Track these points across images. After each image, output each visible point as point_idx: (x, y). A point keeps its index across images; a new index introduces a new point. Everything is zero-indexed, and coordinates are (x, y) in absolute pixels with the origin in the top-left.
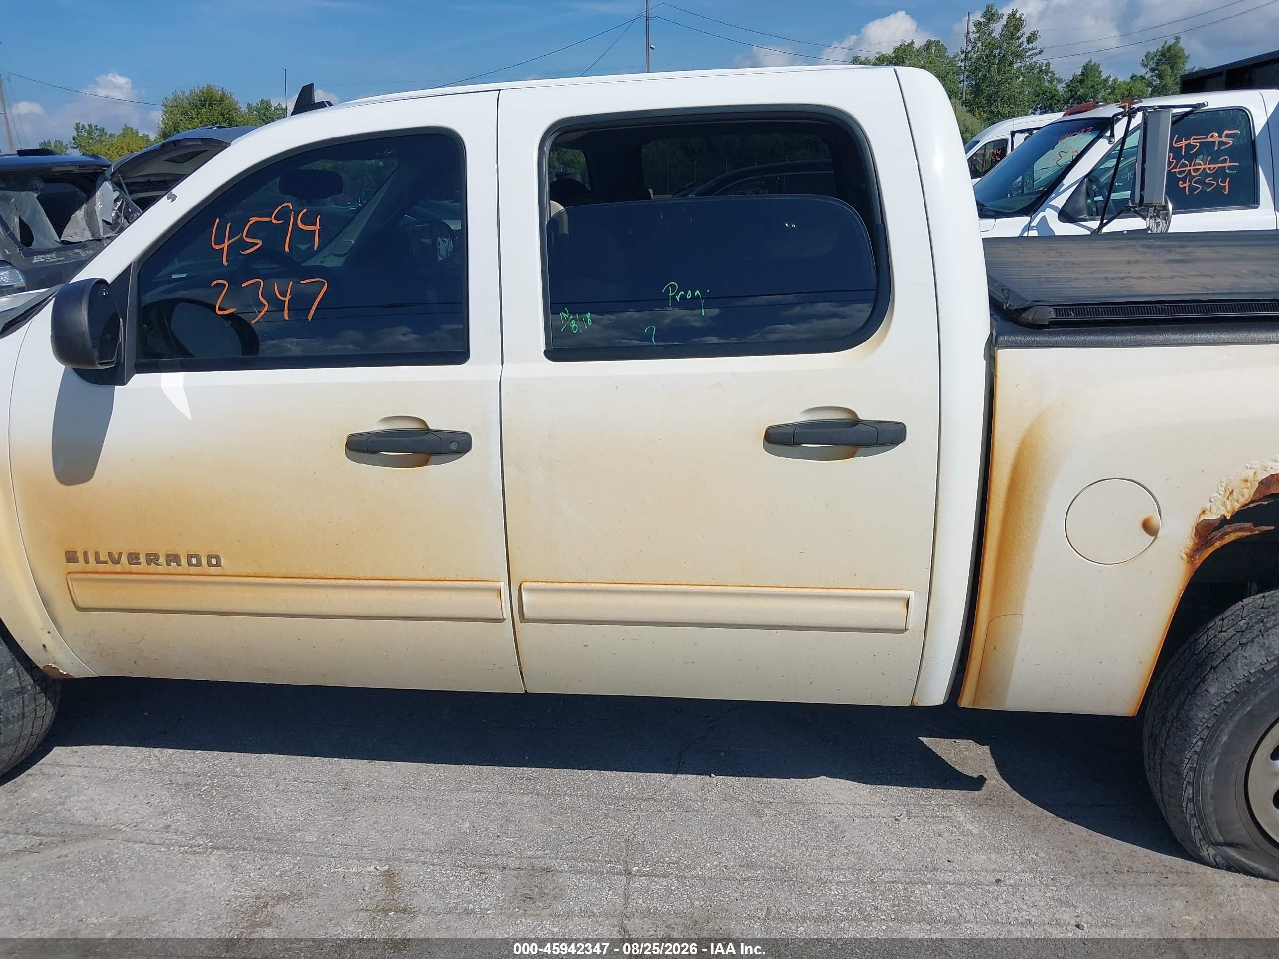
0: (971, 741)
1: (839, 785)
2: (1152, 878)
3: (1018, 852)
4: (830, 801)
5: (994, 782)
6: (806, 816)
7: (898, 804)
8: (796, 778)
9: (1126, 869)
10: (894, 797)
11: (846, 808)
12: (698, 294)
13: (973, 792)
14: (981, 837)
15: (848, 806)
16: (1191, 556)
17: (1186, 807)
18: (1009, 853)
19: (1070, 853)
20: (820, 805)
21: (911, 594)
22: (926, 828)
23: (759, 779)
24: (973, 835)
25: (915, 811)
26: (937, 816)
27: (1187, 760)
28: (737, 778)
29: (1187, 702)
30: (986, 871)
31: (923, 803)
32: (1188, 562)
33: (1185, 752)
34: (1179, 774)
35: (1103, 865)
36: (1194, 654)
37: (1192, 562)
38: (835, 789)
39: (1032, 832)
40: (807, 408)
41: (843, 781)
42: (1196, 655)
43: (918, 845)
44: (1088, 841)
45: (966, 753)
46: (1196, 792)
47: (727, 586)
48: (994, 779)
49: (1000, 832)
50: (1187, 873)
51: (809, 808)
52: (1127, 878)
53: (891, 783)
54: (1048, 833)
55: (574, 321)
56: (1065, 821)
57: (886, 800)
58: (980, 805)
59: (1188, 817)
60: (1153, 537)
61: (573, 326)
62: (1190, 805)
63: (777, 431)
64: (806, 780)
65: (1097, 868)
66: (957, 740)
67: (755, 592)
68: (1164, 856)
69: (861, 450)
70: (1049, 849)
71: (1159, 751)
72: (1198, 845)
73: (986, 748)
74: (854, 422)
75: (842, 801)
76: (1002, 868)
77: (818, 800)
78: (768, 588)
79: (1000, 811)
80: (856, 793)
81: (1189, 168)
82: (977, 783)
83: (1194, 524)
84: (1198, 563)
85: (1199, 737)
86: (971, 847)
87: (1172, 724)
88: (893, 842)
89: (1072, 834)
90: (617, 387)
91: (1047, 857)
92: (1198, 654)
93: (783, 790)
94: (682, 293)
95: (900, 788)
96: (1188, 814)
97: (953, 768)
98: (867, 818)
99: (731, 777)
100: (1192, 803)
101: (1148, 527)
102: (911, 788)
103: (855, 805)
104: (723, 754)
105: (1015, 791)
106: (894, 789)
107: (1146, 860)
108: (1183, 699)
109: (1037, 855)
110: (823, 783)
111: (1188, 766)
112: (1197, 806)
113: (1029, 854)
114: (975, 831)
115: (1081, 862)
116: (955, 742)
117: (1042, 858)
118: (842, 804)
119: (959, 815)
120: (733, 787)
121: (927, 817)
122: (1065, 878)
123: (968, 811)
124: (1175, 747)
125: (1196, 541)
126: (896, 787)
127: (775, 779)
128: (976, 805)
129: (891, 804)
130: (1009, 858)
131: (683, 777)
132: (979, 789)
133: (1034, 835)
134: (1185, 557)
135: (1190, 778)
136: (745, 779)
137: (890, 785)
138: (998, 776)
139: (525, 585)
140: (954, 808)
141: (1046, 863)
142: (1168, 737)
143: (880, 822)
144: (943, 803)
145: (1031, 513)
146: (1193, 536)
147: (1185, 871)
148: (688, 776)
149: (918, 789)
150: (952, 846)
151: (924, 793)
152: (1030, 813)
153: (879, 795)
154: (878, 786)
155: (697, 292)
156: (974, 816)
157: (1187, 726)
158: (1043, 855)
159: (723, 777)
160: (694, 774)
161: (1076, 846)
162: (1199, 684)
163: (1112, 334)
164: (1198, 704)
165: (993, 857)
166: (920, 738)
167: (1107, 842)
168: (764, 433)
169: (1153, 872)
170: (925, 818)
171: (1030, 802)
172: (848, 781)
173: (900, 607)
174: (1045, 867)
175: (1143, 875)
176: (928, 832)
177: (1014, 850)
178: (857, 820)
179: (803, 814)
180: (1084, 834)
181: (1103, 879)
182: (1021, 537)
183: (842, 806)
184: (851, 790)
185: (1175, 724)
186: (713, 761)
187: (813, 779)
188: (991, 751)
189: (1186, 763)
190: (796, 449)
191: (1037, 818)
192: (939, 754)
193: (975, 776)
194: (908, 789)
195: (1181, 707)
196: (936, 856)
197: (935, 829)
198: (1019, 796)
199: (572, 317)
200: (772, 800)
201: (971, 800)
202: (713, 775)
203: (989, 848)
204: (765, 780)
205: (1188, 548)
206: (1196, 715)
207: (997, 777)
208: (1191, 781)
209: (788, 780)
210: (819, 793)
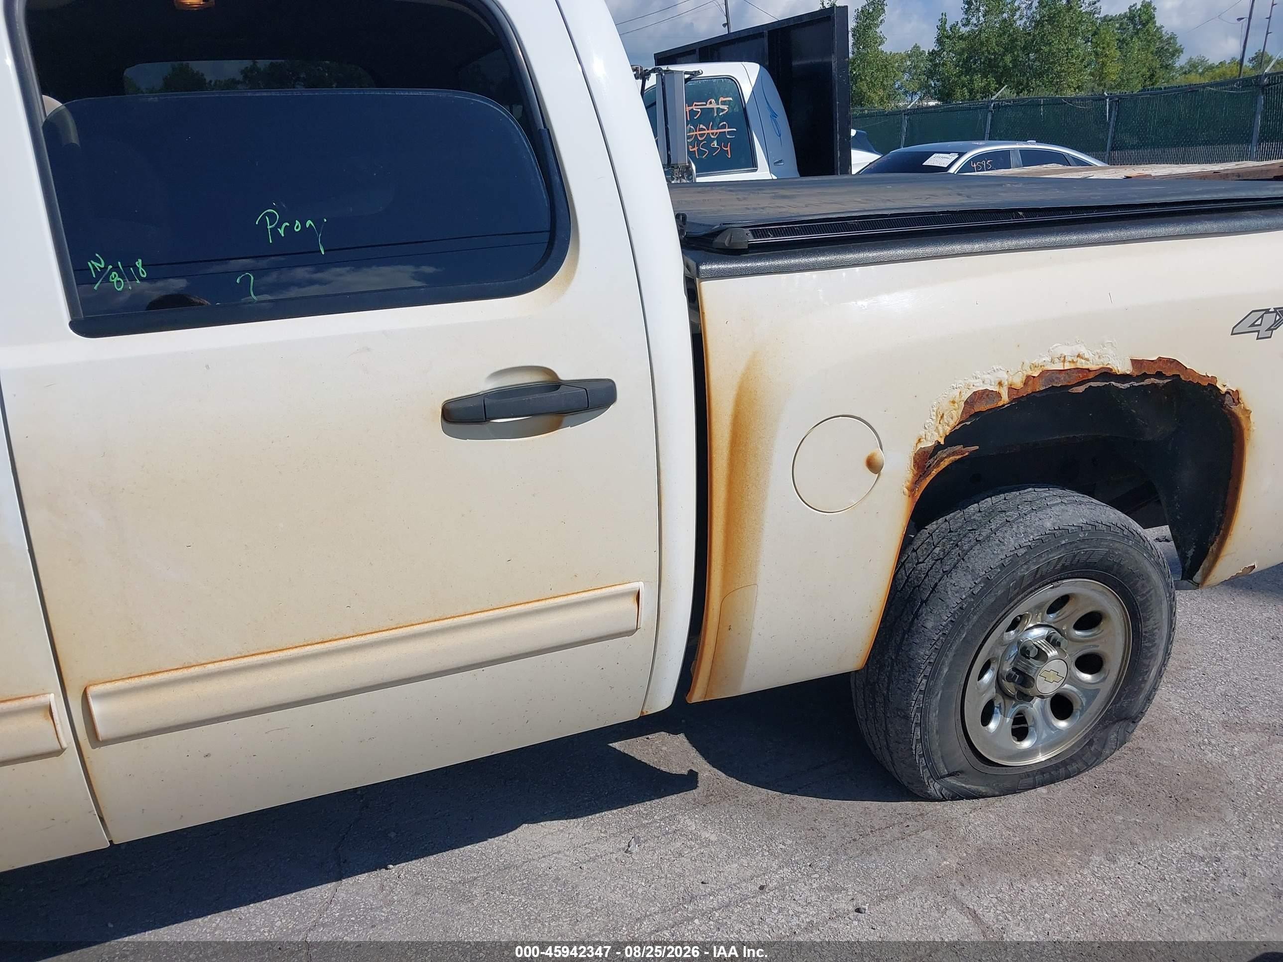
0: (663, 733)
1: (546, 830)
2: (896, 831)
3: (765, 847)
4: (545, 853)
5: (707, 774)
6: (524, 882)
7: (621, 833)
8: (494, 837)
9: (869, 830)
10: (613, 825)
11: (565, 855)
12: (310, 224)
13: (691, 791)
14: (723, 843)
15: (568, 853)
16: (912, 490)
17: (915, 750)
18: (757, 851)
19: (813, 830)
20: (536, 863)
21: (639, 585)
22: (662, 851)
23: (449, 853)
24: (714, 843)
25: (642, 834)
26: (667, 833)
27: (914, 702)
28: (422, 860)
29: (905, 642)
30: (744, 880)
31: (647, 821)
32: (909, 496)
33: (911, 694)
34: (907, 717)
35: (848, 832)
36: (898, 591)
37: (913, 495)
38: (544, 837)
39: (768, 820)
40: (492, 372)
41: (548, 823)
42: (899, 591)
43: (663, 875)
44: (822, 811)
45: (664, 748)
46: (925, 731)
47: (413, 625)
48: (705, 770)
49: (738, 830)
50: (922, 815)
51: (524, 871)
52: (874, 839)
53: (601, 809)
54: (782, 816)
55: (115, 273)
56: (792, 797)
57: (606, 832)
58: (704, 805)
59: (917, 758)
60: (877, 475)
61: (115, 280)
62: (919, 746)
63: (460, 405)
64: (506, 835)
65: (843, 838)
66: (650, 737)
67: (453, 625)
68: (894, 804)
69: (567, 418)
70: (791, 833)
71: (880, 699)
72: (927, 784)
73: (682, 736)
74: (554, 384)
75: (558, 848)
76: (758, 871)
77: (530, 857)
78: (469, 616)
79: (727, 805)
80: (569, 834)
81: (695, 133)
82: (689, 781)
83: (912, 455)
84: (918, 495)
85: (923, 675)
86: (717, 857)
87: (892, 669)
88: (635, 881)
89: (804, 808)
90: (207, 367)
91: (794, 842)
92: (902, 589)
93: (484, 857)
94: (287, 224)
95: (615, 811)
96: (917, 755)
97: (659, 769)
98: (594, 860)
99: (414, 862)
100: (920, 744)
101: (873, 465)
102: (625, 808)
103: (575, 848)
104: (393, 835)
105: (731, 777)
106: (608, 815)
107: (881, 814)
108: (898, 639)
109: (784, 844)
110: (525, 832)
111: (915, 708)
112: (925, 746)
113: (777, 846)
114: (713, 838)
115: (827, 838)
116: (648, 738)
117: (790, 846)
118: (559, 852)
119: (690, 823)
120: (420, 873)
121: (658, 837)
122: (821, 860)
123: (696, 816)
124: (899, 691)
125: (916, 472)
126: (609, 812)
127: (469, 846)
128: (701, 807)
129: (613, 834)
130: (759, 857)
131: (350, 880)
132: (695, 787)
133: (770, 822)
134: (906, 490)
135: (918, 720)
136: (432, 858)
137: (602, 812)
138: (708, 766)
139: (92, 691)
140: (680, 817)
141: (797, 849)
142: (890, 681)
143: (610, 860)
144: (667, 815)
145: (758, 468)
146: (913, 468)
147: (919, 813)
148: (357, 877)
149: (634, 806)
150: (698, 863)
151: (642, 809)
152: (757, 798)
153: (595, 828)
154: (590, 817)
155: (309, 223)
156: (704, 821)
157: (910, 667)
158: (789, 842)
159: (404, 864)
160: (364, 873)
161: (815, 820)
162: (913, 620)
163: (814, 256)
164: (918, 641)
165: (744, 862)
166: (611, 745)
167: (840, 807)
168: (440, 410)
169: (894, 824)
170: (656, 839)
171: (750, 786)
172: (554, 822)
173: (629, 604)
174: (798, 854)
175: (886, 831)
176: (666, 855)
177: (760, 846)
178: (584, 866)
179: (520, 880)
180: (816, 805)
181: (855, 848)
182: (749, 497)
183: (560, 856)
184: (562, 831)
185: (896, 668)
186: (384, 847)
187: (514, 832)
188: (688, 739)
189: (913, 705)
190: (485, 427)
191: (765, 802)
192: (638, 757)
193: (685, 772)
194: (624, 810)
195: (899, 648)
196: (687, 881)
197: (672, 849)
198: (737, 781)
199: (110, 267)
200: (475, 875)
201: (693, 802)
202: (391, 866)
203: (735, 853)
204: (456, 851)
205: (908, 481)
206: (917, 654)
207: (706, 767)
208: (919, 722)
209: (485, 842)
210: (527, 848)
